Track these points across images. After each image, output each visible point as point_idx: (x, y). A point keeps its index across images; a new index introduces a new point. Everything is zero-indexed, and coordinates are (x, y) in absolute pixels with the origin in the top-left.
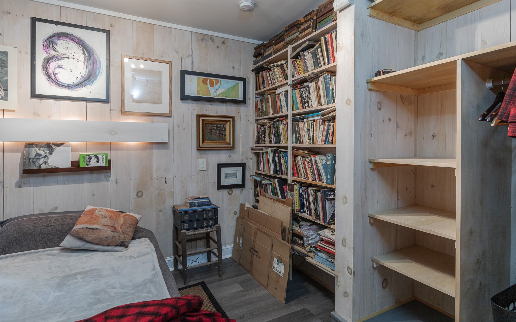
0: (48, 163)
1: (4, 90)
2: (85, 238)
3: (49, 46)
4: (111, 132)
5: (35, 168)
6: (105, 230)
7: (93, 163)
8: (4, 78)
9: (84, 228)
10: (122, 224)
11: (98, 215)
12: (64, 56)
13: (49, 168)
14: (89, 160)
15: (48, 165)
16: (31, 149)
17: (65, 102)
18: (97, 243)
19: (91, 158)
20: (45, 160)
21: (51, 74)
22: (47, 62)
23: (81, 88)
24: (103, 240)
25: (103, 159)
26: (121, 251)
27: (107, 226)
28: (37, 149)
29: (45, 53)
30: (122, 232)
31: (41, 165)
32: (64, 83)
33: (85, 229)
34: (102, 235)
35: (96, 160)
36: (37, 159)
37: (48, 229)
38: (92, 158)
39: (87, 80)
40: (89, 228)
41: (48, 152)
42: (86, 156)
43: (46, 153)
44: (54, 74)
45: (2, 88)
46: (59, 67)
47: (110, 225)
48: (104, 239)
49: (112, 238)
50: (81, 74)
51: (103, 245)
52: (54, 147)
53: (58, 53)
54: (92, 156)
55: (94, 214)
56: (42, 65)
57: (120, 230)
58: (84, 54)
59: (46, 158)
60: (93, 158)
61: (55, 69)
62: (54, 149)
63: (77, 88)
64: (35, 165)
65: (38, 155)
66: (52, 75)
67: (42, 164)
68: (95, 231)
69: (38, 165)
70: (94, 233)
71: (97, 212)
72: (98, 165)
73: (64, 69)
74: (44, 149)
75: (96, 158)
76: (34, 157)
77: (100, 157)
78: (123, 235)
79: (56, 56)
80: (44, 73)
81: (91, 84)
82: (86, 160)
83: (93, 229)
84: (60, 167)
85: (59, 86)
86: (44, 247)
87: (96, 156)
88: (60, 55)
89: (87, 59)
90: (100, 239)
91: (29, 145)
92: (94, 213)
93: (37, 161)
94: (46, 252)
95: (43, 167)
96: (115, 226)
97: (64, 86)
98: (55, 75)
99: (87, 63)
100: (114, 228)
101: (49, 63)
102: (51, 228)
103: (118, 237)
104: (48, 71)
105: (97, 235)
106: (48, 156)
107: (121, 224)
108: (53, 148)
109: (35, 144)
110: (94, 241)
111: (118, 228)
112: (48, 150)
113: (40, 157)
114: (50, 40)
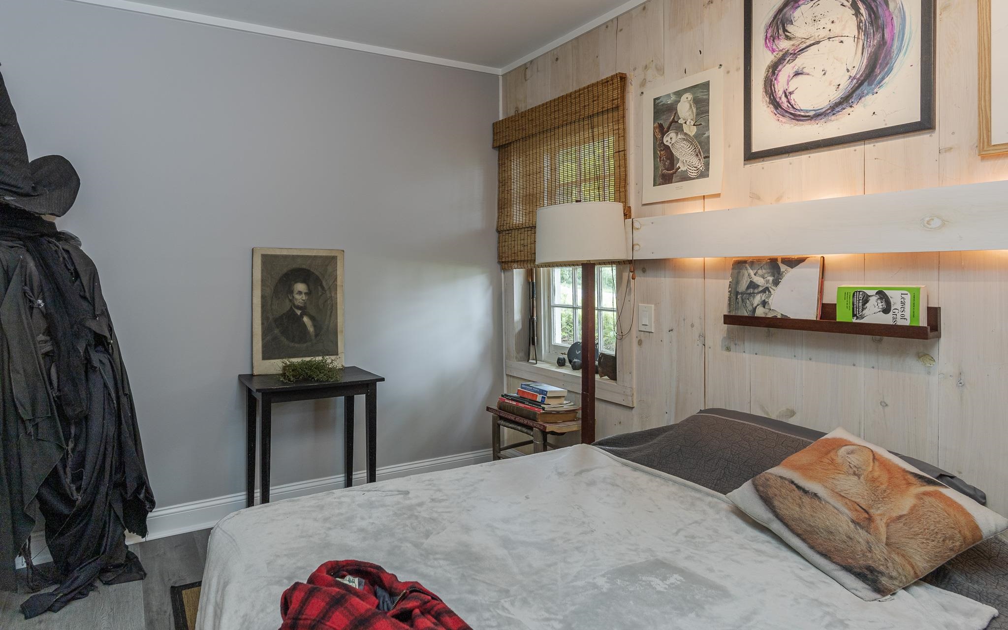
0: (769, 304)
1: (704, 158)
2: (776, 503)
3: (776, 34)
4: (928, 223)
5: (746, 314)
6: (834, 507)
7: (873, 314)
8: (705, 134)
9: (785, 479)
10: (901, 517)
11: (839, 460)
12: (809, 43)
13: (770, 316)
14: (860, 304)
15: (768, 310)
16: (741, 272)
17: (812, 155)
18: (800, 532)
19: (866, 299)
20: (763, 298)
21: (780, 98)
22: (773, 73)
23: (848, 110)
24: (818, 534)
25: (903, 303)
26: (855, 592)
27: (848, 503)
28: (752, 272)
29: (769, 53)
30: (884, 540)
31: (756, 307)
32: (807, 111)
33: (787, 482)
34: (819, 518)
35: (882, 305)
36: (750, 294)
37: (731, 451)
38: (871, 298)
39: (866, 84)
40: (795, 484)
41: (771, 279)
42: (854, 293)
43: (768, 282)
44: (788, 94)
45: (702, 154)
46: (797, 74)
47: (857, 500)
48: (820, 531)
49: (844, 542)
50: (848, 70)
51: (812, 547)
52: (783, 268)
53: (794, 42)
54: (869, 292)
55: (832, 454)
56: (764, 82)
57: (883, 529)
58: (857, 13)
59: (767, 293)
60: (873, 301)
61: (790, 83)
62: (782, 274)
63: (839, 112)
64: (745, 307)
65: (752, 285)
66: (784, 99)
67: (758, 305)
68: (806, 499)
69: (750, 308)
70: (802, 502)
71: (843, 451)
72: (887, 319)
73: (808, 74)
74: (765, 274)
75: (881, 298)
76: (744, 290)
77: (895, 297)
78: (885, 551)
79: (790, 51)
80: (768, 100)
81: (875, 90)
82: (853, 305)
83: (805, 492)
84: (792, 316)
85: (798, 120)
86: (713, 486)
87: (881, 294)
88: (799, 45)
89: (865, 24)
90: (810, 525)
91: (740, 264)
92: (835, 451)
93: (749, 300)
94: (710, 499)
95: (760, 312)
96: (872, 511)
97: (809, 116)
98: (789, 97)
99: (864, 35)
100: (867, 516)
101: (776, 74)
102: (737, 452)
103: (864, 546)
104: (775, 92)
105: (807, 511)
106: (770, 289)
107: (894, 515)
108: (782, 270)
109: (749, 261)
110: (794, 523)
111: (878, 521)
112: (770, 276)
113: (756, 291)
114: (778, 19)
